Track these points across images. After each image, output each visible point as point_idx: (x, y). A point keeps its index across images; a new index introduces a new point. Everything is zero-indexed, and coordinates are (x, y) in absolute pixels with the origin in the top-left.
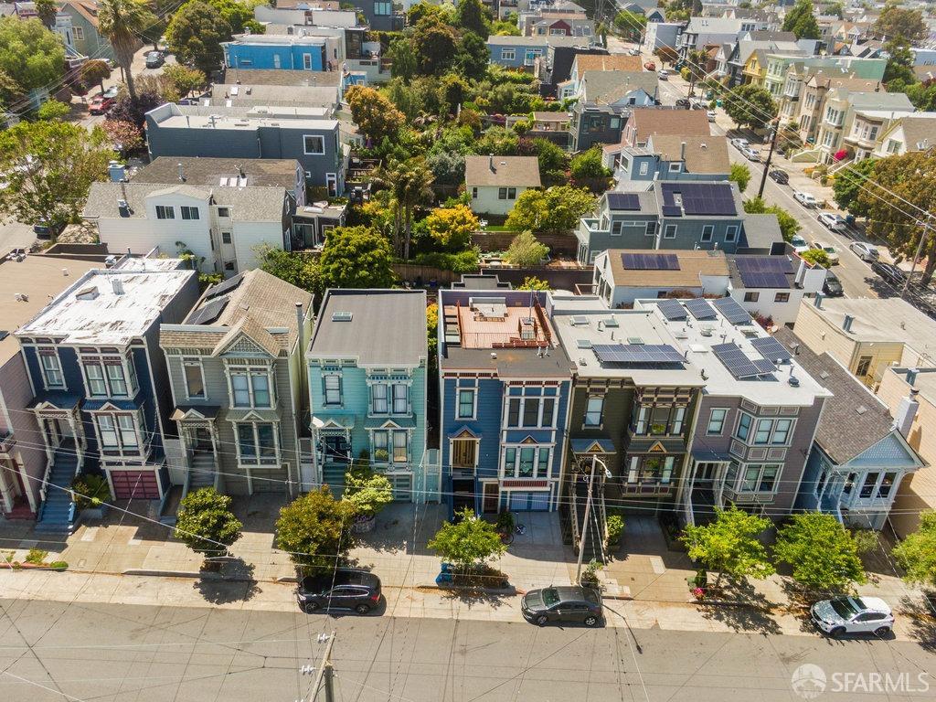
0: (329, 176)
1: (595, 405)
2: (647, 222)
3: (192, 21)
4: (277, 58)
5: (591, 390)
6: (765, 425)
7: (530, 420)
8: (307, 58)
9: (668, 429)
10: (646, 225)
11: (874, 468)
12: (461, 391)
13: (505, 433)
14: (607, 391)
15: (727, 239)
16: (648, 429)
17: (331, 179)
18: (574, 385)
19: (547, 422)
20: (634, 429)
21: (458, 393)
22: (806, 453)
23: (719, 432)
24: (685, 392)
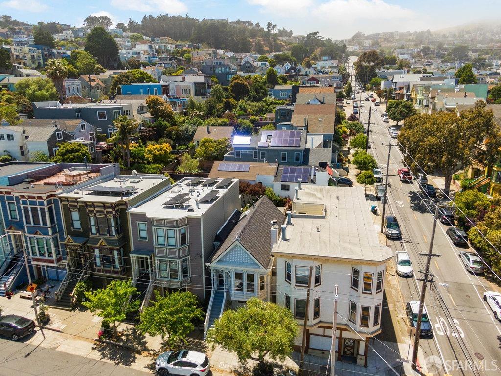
0: (110, 130)
1: (76, 215)
2: (253, 151)
3: (120, 79)
4: (142, 90)
5: (71, 206)
6: (161, 232)
7: (36, 222)
8: (156, 90)
9: (109, 231)
10: (253, 153)
11: (239, 269)
12: (9, 203)
13: (26, 227)
14: (78, 207)
15: (296, 160)
16: (98, 231)
17: (111, 131)
18: (61, 203)
19: (45, 223)
20: (91, 230)
21: (7, 204)
22: (201, 256)
23: (146, 238)
24: (108, 207)
